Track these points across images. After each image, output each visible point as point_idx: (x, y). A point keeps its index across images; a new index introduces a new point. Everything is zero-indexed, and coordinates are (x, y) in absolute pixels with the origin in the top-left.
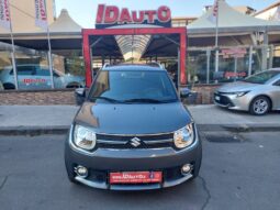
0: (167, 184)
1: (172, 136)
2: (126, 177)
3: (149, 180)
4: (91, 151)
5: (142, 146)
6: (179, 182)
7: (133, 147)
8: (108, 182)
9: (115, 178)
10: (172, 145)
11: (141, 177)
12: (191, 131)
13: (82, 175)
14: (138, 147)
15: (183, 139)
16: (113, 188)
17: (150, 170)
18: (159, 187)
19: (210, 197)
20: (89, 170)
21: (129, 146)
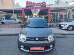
0: (46, 51)
1: (47, 37)
2: (35, 49)
3: (41, 50)
4: (25, 41)
5: (39, 40)
6: (49, 50)
8: (29, 50)
9: (31, 49)
10: (47, 40)
11: (39, 49)
12: (52, 36)
13: (22, 48)
15: (50, 38)
16: (31, 52)
17: (41, 47)
20: (24, 47)
21: (35, 40)
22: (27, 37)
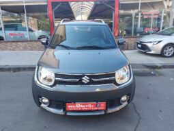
0: (110, 111)
1: (114, 75)
2: (79, 106)
3: (96, 108)
4: (51, 86)
5: (91, 83)
6: (118, 109)
7: (83, 84)
8: (65, 109)
9: (70, 107)
10: (114, 81)
11: (90, 106)
12: (128, 70)
13: (45, 103)
14: (88, 84)
16: (69, 114)
17: (97, 102)
18: (103, 113)
19: (140, 118)
20: (50, 100)
21: (80, 83)
22: (56, 75)
